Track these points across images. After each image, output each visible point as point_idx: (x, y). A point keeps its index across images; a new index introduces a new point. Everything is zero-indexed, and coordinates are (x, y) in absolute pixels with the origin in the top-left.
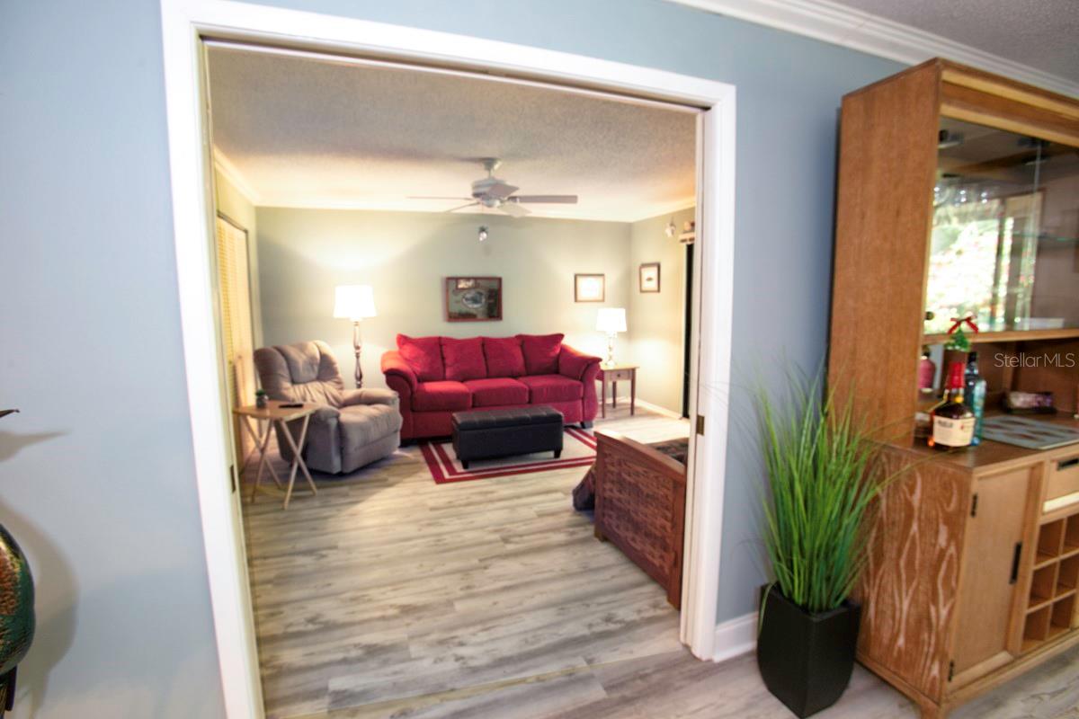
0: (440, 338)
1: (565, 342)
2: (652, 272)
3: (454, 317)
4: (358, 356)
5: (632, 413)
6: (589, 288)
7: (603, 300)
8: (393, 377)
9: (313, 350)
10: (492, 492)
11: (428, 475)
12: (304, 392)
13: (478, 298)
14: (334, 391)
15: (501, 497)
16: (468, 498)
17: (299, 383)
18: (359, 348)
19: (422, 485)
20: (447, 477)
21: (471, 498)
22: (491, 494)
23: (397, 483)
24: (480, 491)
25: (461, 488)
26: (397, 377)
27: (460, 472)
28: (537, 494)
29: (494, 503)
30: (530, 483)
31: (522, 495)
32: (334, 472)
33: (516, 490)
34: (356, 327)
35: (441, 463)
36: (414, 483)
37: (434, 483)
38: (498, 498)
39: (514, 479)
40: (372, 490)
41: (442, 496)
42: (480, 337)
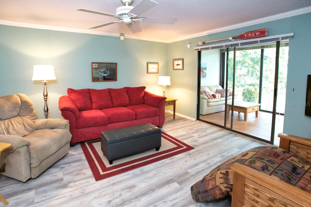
0: (89, 89)
1: (146, 90)
2: (180, 62)
3: (95, 79)
4: (46, 100)
5: (174, 118)
6: (153, 68)
7: (158, 73)
8: (65, 112)
9: (17, 98)
10: (134, 187)
11: (89, 172)
12: (8, 125)
13: (106, 72)
14: (30, 122)
15: (142, 191)
16: (120, 195)
17: (5, 119)
18: (47, 96)
19: (87, 182)
20: (102, 173)
21: (122, 194)
22: (134, 188)
23: (70, 182)
24: (126, 186)
25: (113, 184)
26: (68, 112)
27: (108, 168)
28: (162, 185)
29: (140, 199)
30: (153, 174)
31: (154, 187)
32: (24, 181)
33: (148, 182)
34: (45, 85)
35: (95, 159)
36: (81, 182)
37: (94, 180)
38: (140, 192)
39: (142, 170)
40: (52, 193)
41: (102, 194)
42: (108, 89)
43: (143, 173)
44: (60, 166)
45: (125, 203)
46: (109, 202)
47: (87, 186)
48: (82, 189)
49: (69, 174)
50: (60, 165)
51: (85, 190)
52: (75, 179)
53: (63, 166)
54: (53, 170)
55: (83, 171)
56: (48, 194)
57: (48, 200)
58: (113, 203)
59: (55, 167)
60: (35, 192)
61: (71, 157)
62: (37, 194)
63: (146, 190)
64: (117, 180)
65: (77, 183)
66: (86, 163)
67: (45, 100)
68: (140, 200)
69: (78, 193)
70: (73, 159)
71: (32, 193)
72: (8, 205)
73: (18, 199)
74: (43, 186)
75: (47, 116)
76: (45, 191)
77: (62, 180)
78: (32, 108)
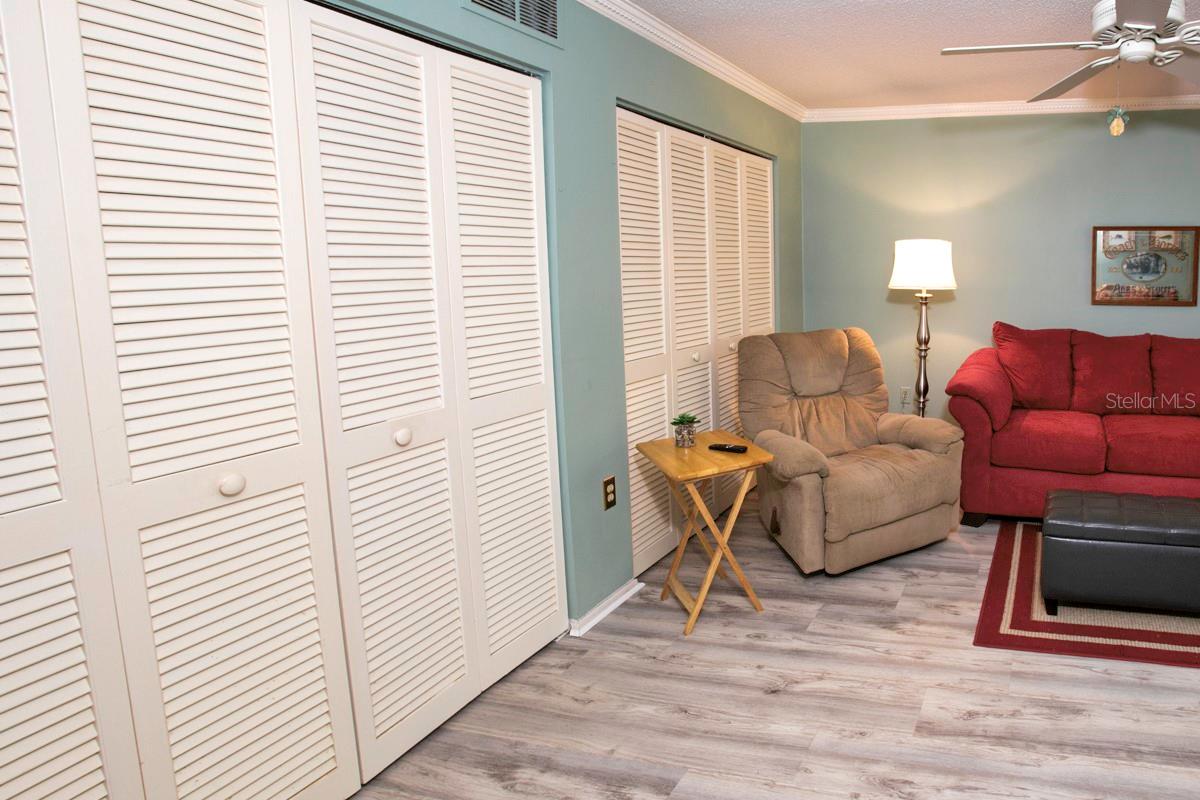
0: (1073, 332)
4: (923, 358)
8: (963, 399)
9: (840, 340)
10: (1077, 712)
11: (972, 613)
12: (809, 413)
13: (1152, 265)
14: (865, 415)
15: (1091, 738)
16: (1014, 714)
17: (804, 397)
18: (926, 342)
19: (948, 638)
20: (1005, 628)
21: (1022, 715)
22: (1071, 716)
23: (905, 619)
24: (1051, 696)
25: (1016, 675)
26: (968, 401)
27: (1036, 622)
28: (1187, 757)
29: (1066, 755)
30: (1177, 706)
31: (1146, 746)
32: (807, 571)
33: (1138, 721)
34: (924, 307)
35: (1015, 584)
36: (934, 629)
37: (971, 639)
38: (1083, 737)
39: (1145, 676)
40: (851, 627)
41: (965, 686)
42: (1147, 335)
43: (1144, 685)
44: (910, 570)
45: (1011, 742)
46: (971, 715)
47: (942, 646)
48: (924, 648)
49: (918, 599)
50: (910, 566)
51: (929, 653)
52: (921, 618)
53: (915, 571)
54: (886, 573)
55: (959, 604)
56: (842, 625)
57: (834, 639)
58: (976, 723)
59: (894, 567)
60: (820, 610)
61: (952, 555)
62: (821, 614)
63: (1108, 742)
64: (1035, 669)
65: (921, 628)
66: (982, 584)
67: (921, 357)
68: (1067, 757)
69: (909, 653)
70: (953, 563)
71: (812, 608)
72: (760, 612)
73: (782, 607)
74: (843, 603)
75: (923, 409)
76: (840, 617)
77: (892, 604)
78: (879, 375)
